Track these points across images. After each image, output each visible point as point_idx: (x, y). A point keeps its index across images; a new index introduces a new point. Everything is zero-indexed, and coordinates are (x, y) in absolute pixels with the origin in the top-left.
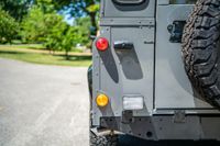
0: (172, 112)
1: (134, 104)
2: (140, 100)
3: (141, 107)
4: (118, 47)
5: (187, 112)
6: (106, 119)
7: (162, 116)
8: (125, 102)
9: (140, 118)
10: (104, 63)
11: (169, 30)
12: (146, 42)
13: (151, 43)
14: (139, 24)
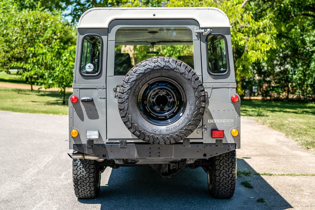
0: (118, 141)
1: (93, 135)
2: (96, 133)
3: (97, 137)
4: (83, 101)
5: (128, 141)
6: (77, 145)
7: (112, 143)
8: (88, 134)
9: (98, 145)
10: (76, 110)
11: (114, 91)
12: (100, 98)
13: (104, 98)
14: (96, 87)
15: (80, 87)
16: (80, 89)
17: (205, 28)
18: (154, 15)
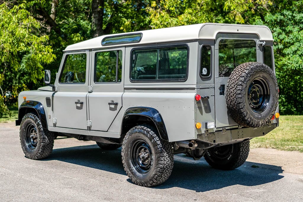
0: (221, 129)
6: (199, 135)
7: (218, 131)
9: (211, 134)
10: (198, 107)
11: (219, 89)
12: (211, 96)
13: (213, 96)
14: (209, 87)
15: (201, 87)
16: (201, 89)
17: (263, 41)
18: (238, 30)
